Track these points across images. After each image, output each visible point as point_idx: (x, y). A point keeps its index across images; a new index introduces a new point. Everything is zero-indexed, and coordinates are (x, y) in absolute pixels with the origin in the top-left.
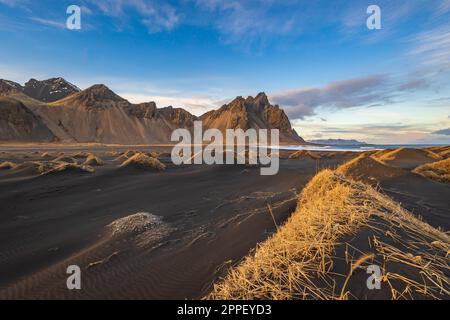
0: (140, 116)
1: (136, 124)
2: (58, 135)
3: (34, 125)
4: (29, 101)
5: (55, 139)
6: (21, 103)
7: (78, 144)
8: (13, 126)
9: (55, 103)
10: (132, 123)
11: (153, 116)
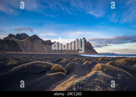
0: (46, 44)
1: (44, 46)
2: (22, 50)
3: (16, 47)
4: (16, 40)
5: (21, 51)
6: (14, 41)
7: (27, 53)
8: (11, 47)
9: (22, 40)
10: (43, 46)
11: (50, 44)
